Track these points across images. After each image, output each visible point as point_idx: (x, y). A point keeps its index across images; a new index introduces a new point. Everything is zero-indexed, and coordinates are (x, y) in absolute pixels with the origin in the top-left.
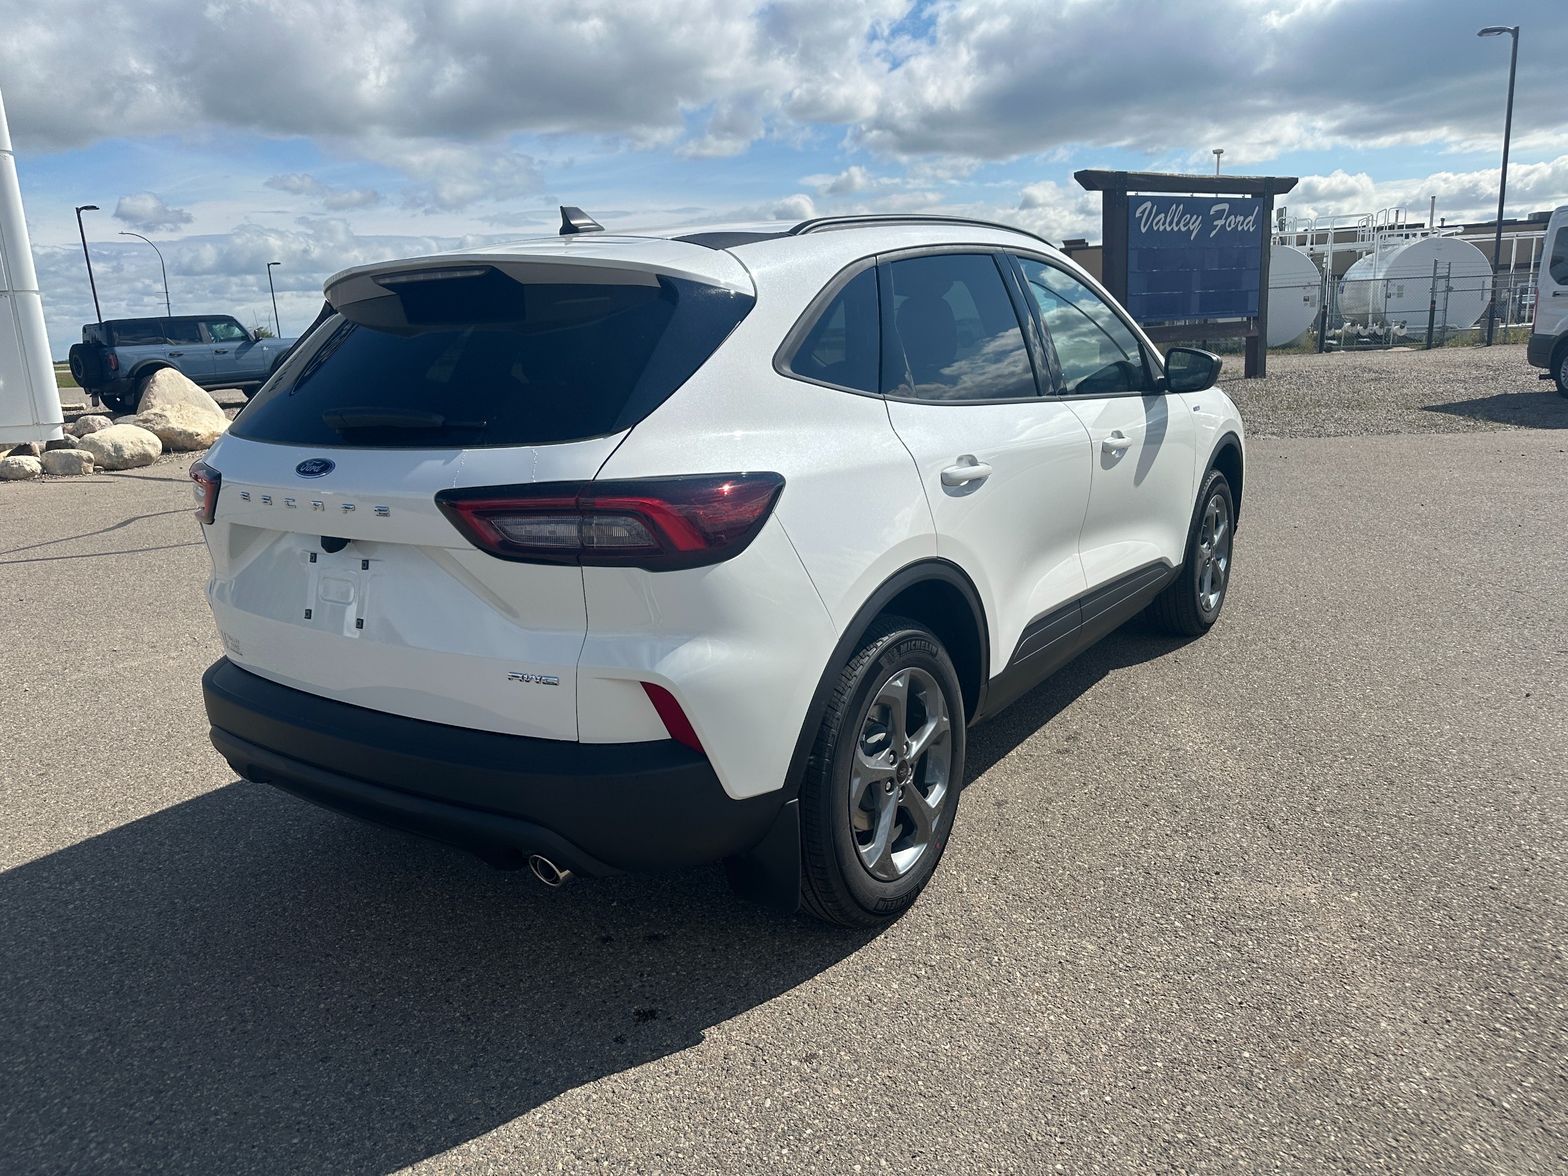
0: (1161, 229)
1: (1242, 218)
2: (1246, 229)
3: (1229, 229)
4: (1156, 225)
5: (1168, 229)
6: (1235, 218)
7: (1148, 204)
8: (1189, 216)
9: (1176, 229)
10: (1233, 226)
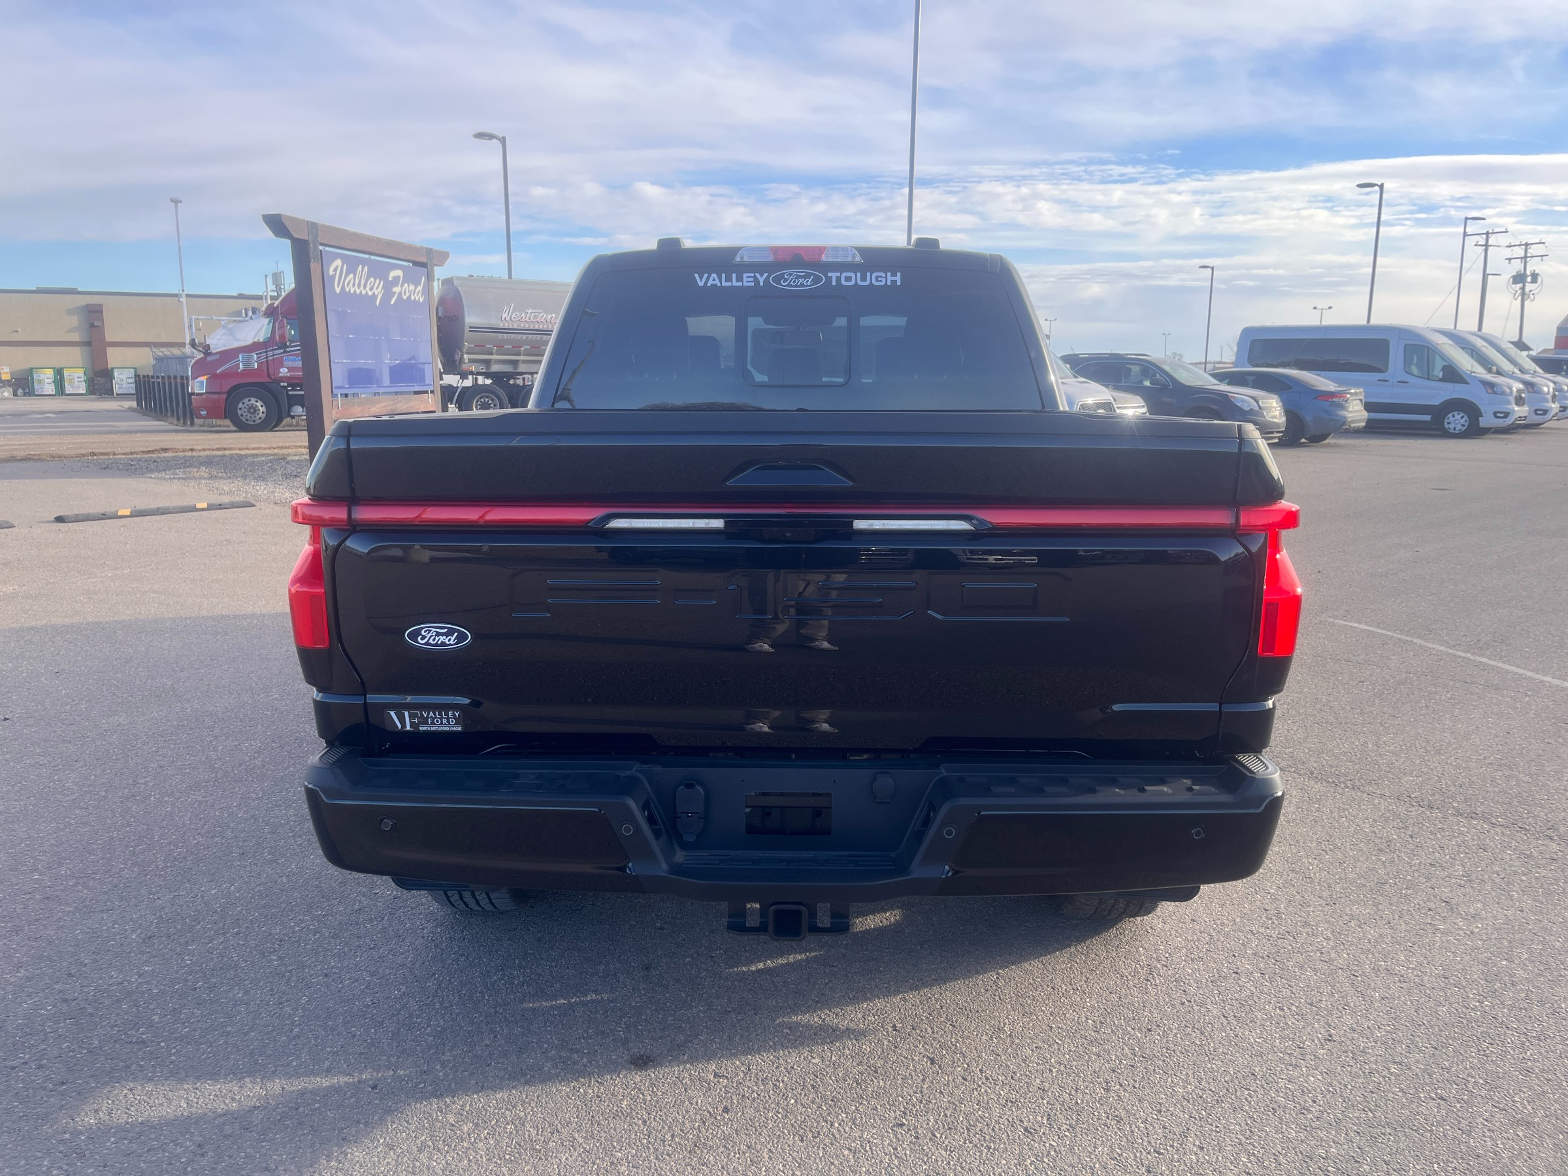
0: (352, 292)
1: (412, 287)
2: (417, 299)
3: (405, 298)
4: (348, 286)
5: (358, 292)
6: (409, 286)
7: (338, 262)
8: (372, 279)
9: (364, 292)
10: (407, 295)
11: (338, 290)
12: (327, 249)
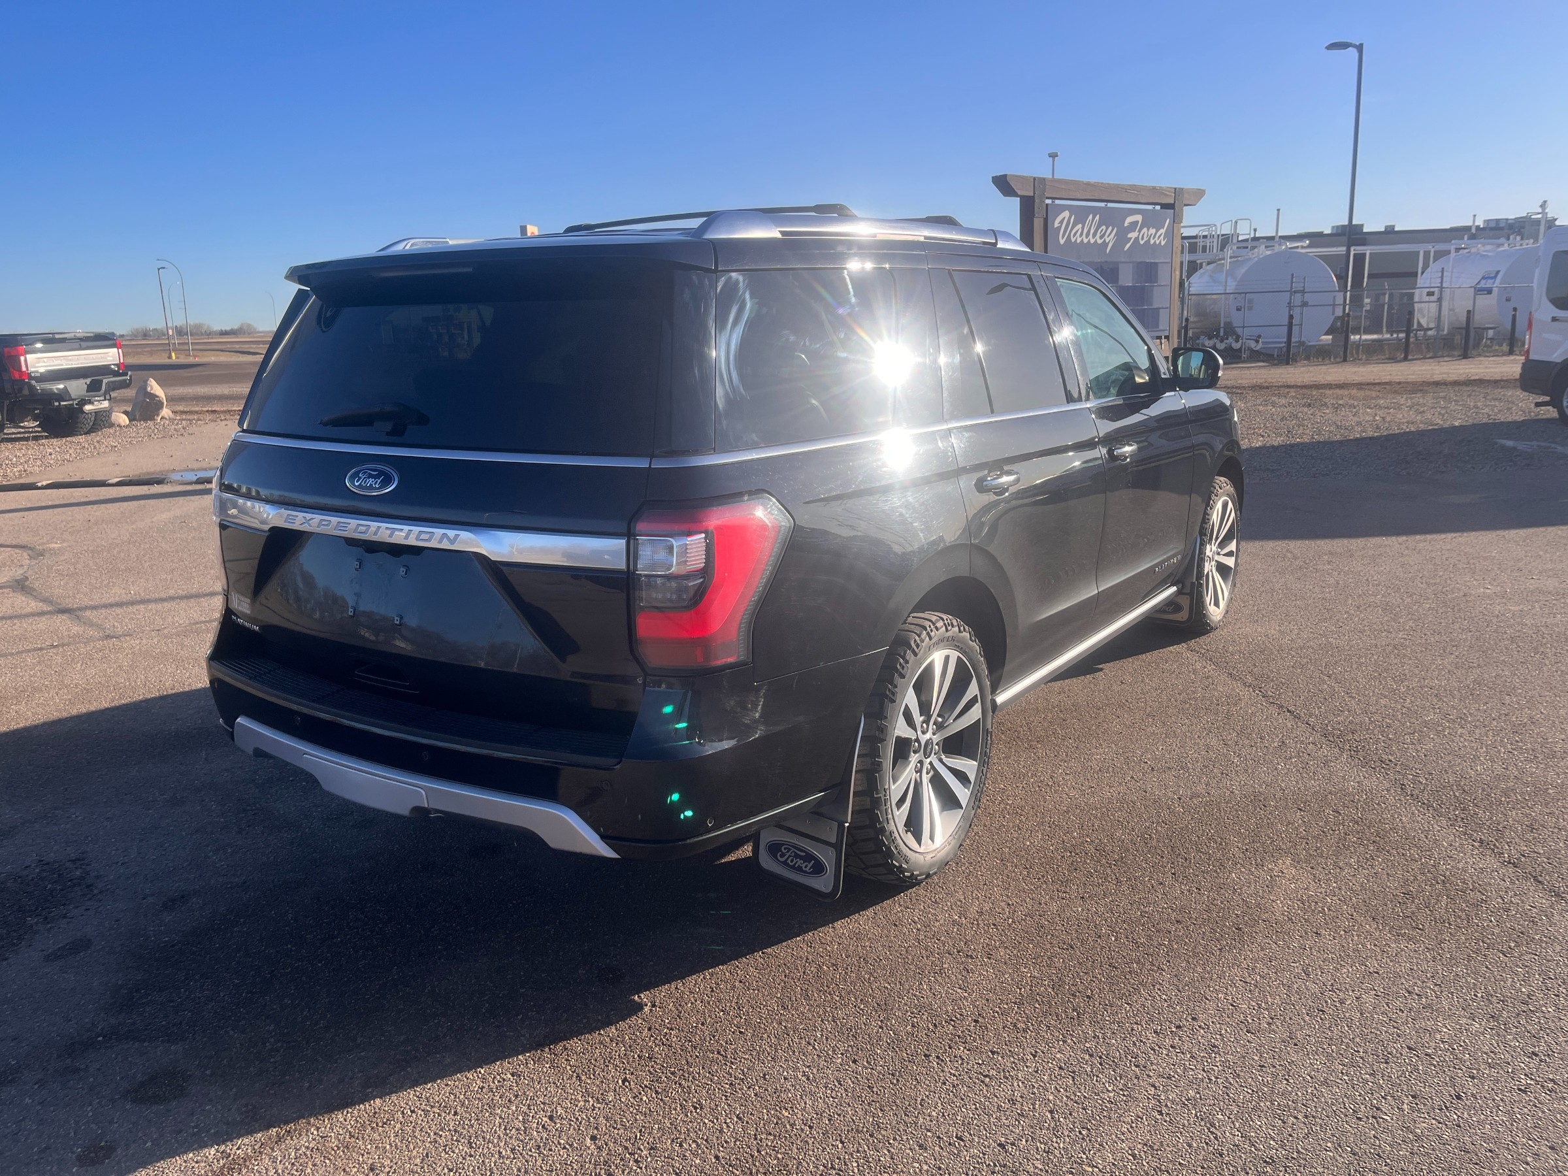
0: (1078, 241)
1: (1152, 231)
2: (1158, 242)
3: (1142, 242)
4: (1074, 236)
5: (1085, 241)
6: (1148, 230)
7: (1066, 214)
8: (1104, 228)
9: (1092, 241)
10: (1145, 239)
11: (1062, 242)
12: (1055, 201)
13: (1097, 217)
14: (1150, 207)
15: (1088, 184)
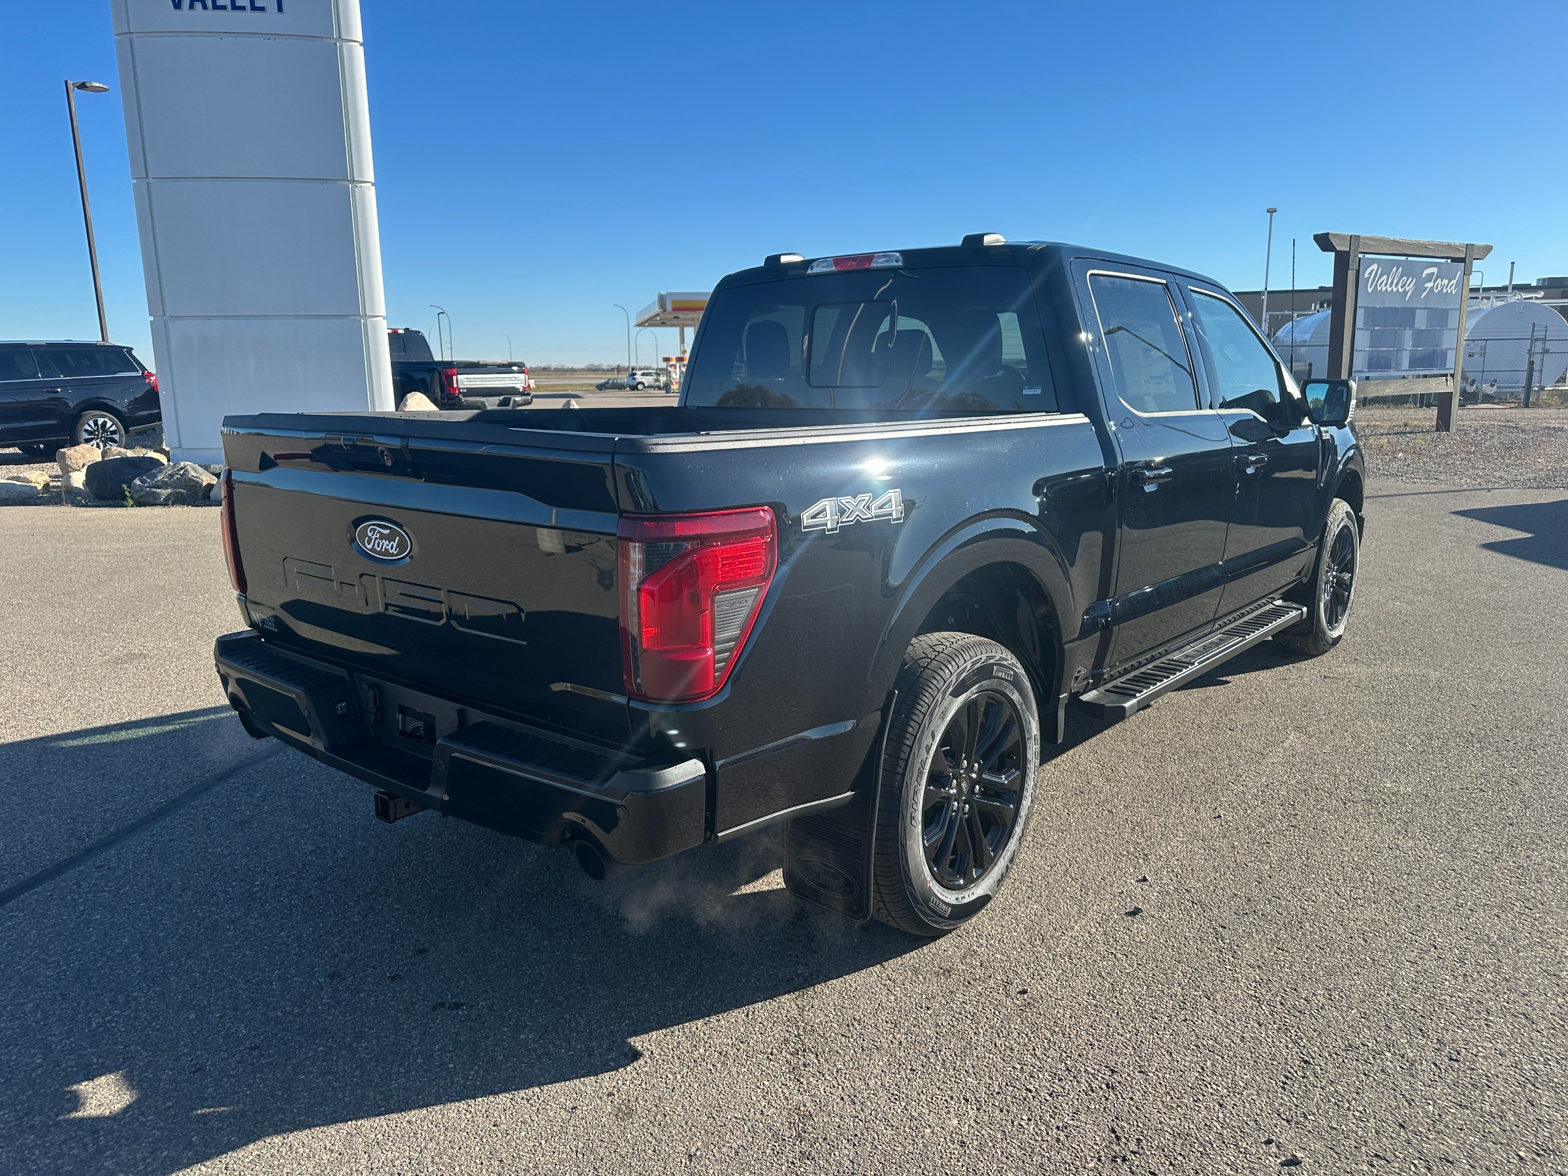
0: (1384, 289)
1: (1445, 282)
2: (1449, 291)
3: (1436, 291)
4: (1380, 286)
5: (1389, 289)
6: (1442, 281)
7: (1375, 266)
9: (1395, 290)
10: (1439, 289)
11: (1370, 290)
12: (1367, 256)
13: (1400, 270)
14: (1443, 261)
15: (1395, 241)
